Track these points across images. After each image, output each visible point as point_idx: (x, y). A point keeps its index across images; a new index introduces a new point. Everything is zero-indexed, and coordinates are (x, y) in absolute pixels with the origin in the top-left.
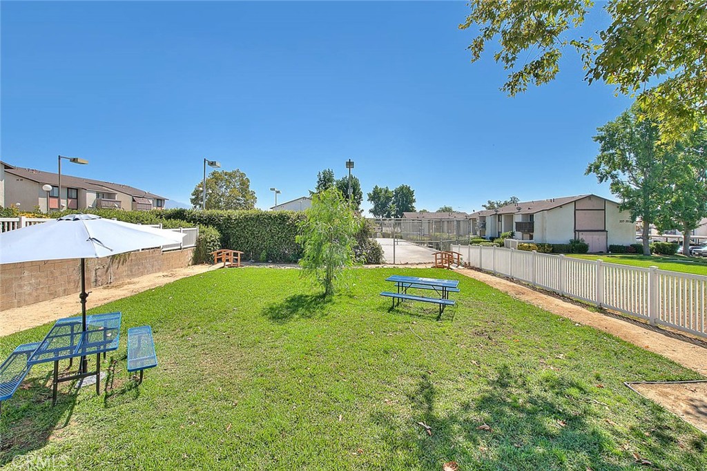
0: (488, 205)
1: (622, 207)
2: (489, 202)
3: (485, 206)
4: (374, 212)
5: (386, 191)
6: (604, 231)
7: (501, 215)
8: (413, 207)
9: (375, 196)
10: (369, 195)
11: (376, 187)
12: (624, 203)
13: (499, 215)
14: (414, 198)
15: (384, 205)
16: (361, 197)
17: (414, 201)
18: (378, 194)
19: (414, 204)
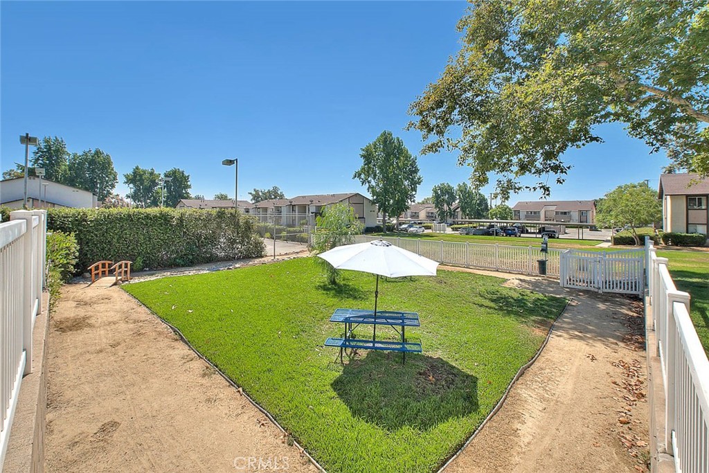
0: (254, 193)
1: (373, 203)
2: (255, 190)
3: (251, 194)
4: (134, 197)
5: (152, 174)
6: (363, 218)
7: (295, 205)
8: (187, 193)
9: (136, 178)
10: (127, 177)
11: (137, 168)
12: (374, 200)
13: (293, 206)
14: (189, 183)
15: (148, 190)
16: (115, 179)
17: (189, 187)
18: (141, 176)
19: (189, 190)
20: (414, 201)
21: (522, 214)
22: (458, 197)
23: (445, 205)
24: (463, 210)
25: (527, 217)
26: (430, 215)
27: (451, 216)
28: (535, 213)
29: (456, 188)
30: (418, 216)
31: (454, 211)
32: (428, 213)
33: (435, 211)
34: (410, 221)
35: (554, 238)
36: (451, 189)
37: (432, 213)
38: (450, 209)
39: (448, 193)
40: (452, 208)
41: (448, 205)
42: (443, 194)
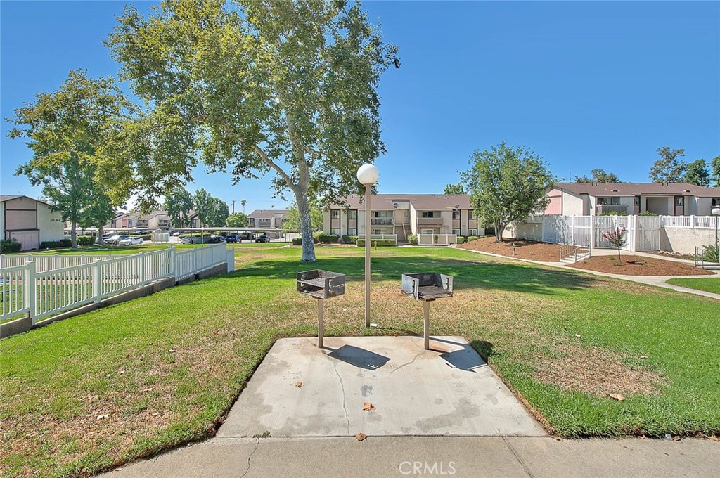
1: (54, 208)
6: (36, 229)
20: (125, 208)
21: (256, 222)
22: (195, 204)
23: (181, 212)
24: (202, 219)
25: (261, 224)
26: (163, 223)
27: (188, 225)
28: (267, 220)
29: (193, 194)
30: (147, 225)
31: (192, 219)
32: (160, 221)
33: (169, 218)
34: (136, 230)
35: (264, 242)
36: (187, 194)
37: (165, 221)
38: (186, 216)
39: (184, 199)
40: (189, 216)
41: (184, 213)
42: (179, 200)
